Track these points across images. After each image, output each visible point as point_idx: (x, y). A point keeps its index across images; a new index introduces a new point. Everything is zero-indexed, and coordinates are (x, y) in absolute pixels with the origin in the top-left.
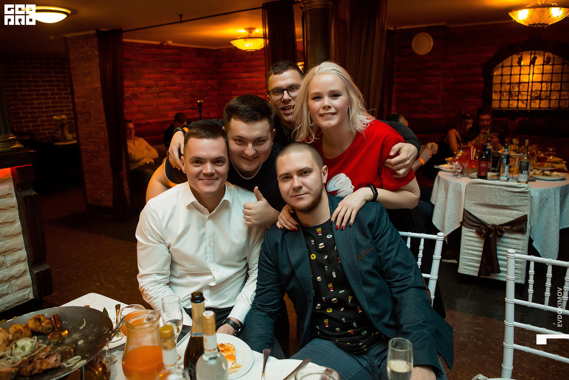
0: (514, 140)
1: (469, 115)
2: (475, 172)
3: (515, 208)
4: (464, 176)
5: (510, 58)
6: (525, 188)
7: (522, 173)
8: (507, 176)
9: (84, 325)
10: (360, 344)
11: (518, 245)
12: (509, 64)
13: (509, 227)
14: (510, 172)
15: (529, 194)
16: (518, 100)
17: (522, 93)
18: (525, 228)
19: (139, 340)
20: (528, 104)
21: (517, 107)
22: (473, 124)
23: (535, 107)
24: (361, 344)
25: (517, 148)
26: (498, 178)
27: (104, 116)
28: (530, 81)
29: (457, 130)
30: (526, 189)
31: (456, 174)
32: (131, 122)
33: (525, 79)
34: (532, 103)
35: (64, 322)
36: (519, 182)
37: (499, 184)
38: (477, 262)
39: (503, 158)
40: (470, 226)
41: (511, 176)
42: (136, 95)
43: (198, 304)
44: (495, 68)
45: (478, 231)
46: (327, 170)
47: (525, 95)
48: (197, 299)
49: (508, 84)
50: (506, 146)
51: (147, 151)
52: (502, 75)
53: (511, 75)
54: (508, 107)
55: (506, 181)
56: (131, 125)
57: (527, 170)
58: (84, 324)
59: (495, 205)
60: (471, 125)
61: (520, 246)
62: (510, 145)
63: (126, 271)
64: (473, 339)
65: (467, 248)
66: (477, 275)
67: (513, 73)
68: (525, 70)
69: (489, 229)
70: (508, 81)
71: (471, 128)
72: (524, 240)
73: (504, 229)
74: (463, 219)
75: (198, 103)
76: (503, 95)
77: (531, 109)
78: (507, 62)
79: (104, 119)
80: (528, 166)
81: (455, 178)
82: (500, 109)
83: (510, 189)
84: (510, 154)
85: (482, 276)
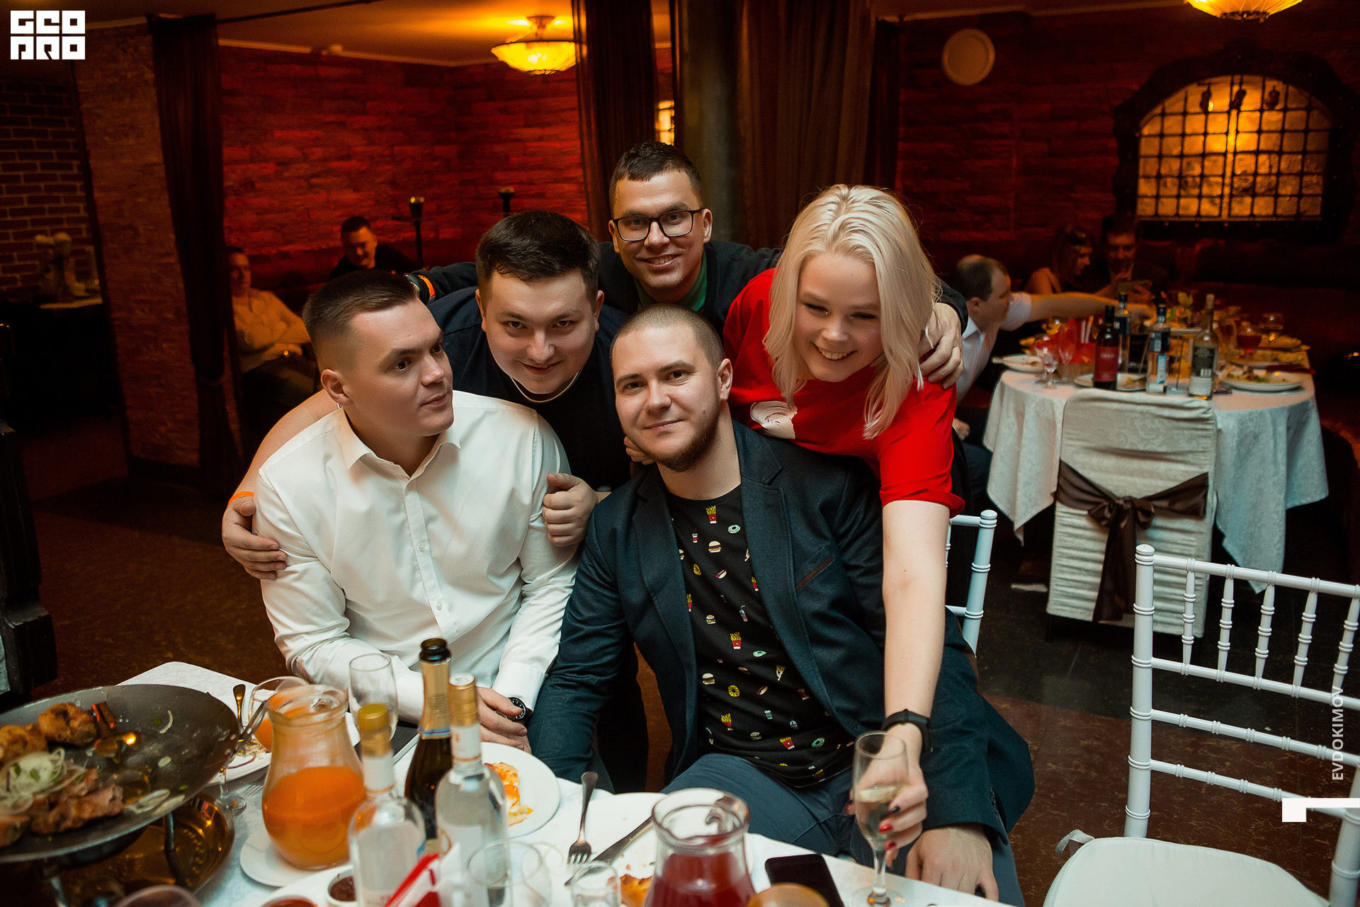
0: (1182, 296)
1: (1084, 236)
2: (1089, 372)
3: (1180, 458)
4: (1064, 383)
5: (1181, 94)
6: (1202, 410)
7: (1198, 374)
8: (1162, 382)
9: (169, 725)
10: (810, 768)
11: (1188, 545)
12: (1178, 107)
13: (1164, 504)
14: (1170, 371)
15: (1212, 424)
16: (1200, 197)
17: (1212, 179)
18: (1203, 505)
19: (302, 751)
20: (1225, 205)
21: (1198, 214)
22: (1091, 256)
23: (1240, 214)
24: (813, 767)
25: (1189, 313)
26: (1143, 386)
27: (173, 236)
28: (1229, 149)
29: (1052, 271)
30: (1204, 413)
31: (1045, 377)
32: (240, 250)
33: (1216, 144)
34: (1234, 205)
35: (121, 720)
36: (1191, 395)
37: (1141, 401)
38: (1090, 586)
39: (1153, 339)
40: (1076, 503)
41: (1173, 380)
42: (252, 184)
43: (436, 664)
44: (1147, 117)
45: (1092, 512)
46: (732, 370)
47: (1217, 183)
48: (434, 653)
49: (1176, 157)
50: (1162, 310)
51: (282, 326)
52: (1162, 135)
53: (1183, 135)
54: (1177, 215)
55: (1160, 393)
56: (241, 260)
57: (1211, 366)
58: (168, 722)
59: (1133, 451)
60: (1086, 261)
61: (1193, 548)
62: (1170, 307)
63: (239, 623)
64: (1077, 766)
65: (1067, 554)
66: (1090, 618)
67: (1188, 130)
68: (1217, 124)
69: (1119, 508)
70: (1176, 151)
71: (1086, 267)
72: (1201, 533)
73: (1155, 507)
74: (1059, 486)
75: (412, 205)
76: (1165, 185)
77: (1232, 220)
78: (1174, 104)
79: (172, 245)
80: (1212, 358)
81: (1040, 386)
82: (1156, 219)
83: (1167, 412)
84: (1169, 329)
85: (1102, 622)
